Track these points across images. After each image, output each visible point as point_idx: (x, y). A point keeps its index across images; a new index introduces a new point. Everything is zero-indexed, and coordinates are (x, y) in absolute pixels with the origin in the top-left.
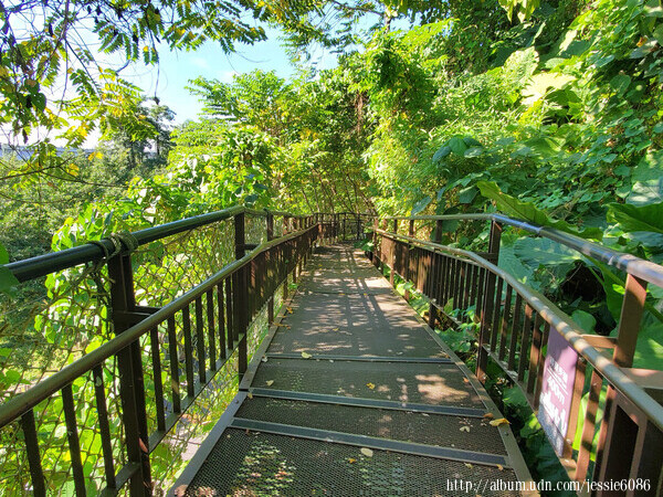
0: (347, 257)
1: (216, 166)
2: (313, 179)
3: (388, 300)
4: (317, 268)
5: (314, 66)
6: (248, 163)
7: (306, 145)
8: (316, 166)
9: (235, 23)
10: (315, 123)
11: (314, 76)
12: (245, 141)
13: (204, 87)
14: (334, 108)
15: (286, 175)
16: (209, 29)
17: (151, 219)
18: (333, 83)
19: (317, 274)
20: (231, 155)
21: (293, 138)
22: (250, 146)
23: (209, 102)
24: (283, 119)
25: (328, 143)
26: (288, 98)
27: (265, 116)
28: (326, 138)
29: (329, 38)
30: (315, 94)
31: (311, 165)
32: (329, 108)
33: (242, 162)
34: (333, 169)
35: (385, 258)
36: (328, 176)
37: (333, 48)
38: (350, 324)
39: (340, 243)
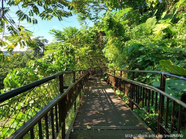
0: (99, 81)
1: (57, 55)
2: (87, 58)
3: (114, 98)
4: (90, 86)
5: (87, 25)
6: (67, 54)
7: (85, 48)
8: (89, 54)
9: (62, 11)
10: (88, 42)
11: (87, 28)
12: (66, 48)
13: (55, 32)
14: (93, 37)
15: (80, 57)
16: (54, 13)
17: (36, 73)
18: (93, 30)
19: (90, 88)
20: (62, 52)
21: (81, 46)
22: (68, 49)
23: (56, 36)
24: (78, 41)
25: (92, 47)
26: (80, 35)
27: (73, 40)
28: (91, 46)
29: (91, 18)
30: (87, 34)
31: (87, 54)
32: (92, 37)
33: (65, 54)
34: (93, 55)
35: (111, 82)
36: (92, 57)
37: (93, 20)
38: (103, 109)
39: (96, 76)
